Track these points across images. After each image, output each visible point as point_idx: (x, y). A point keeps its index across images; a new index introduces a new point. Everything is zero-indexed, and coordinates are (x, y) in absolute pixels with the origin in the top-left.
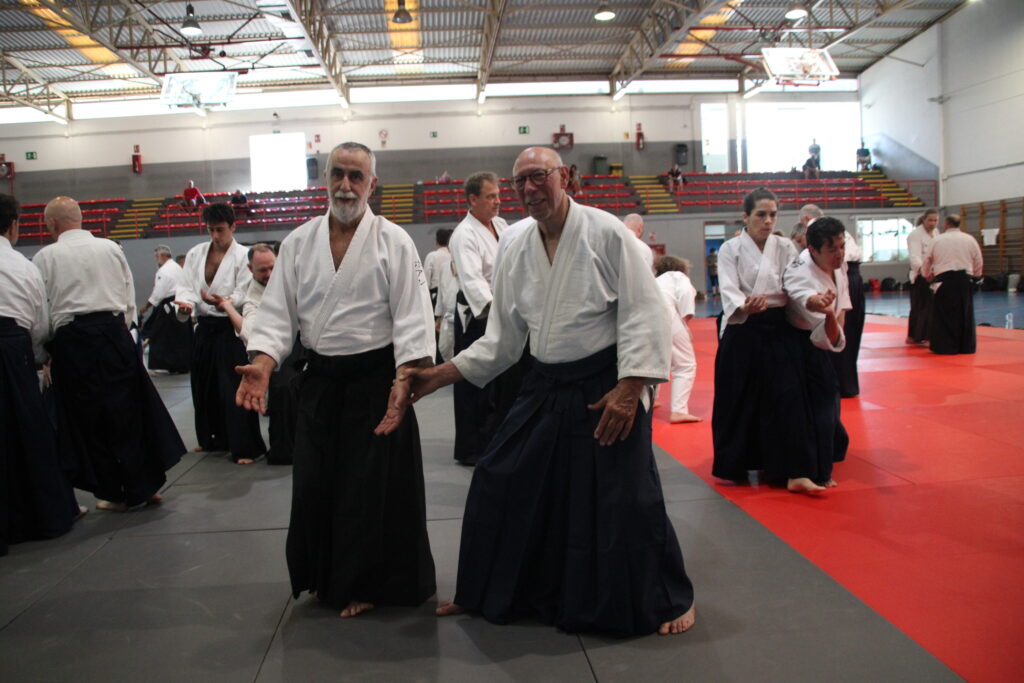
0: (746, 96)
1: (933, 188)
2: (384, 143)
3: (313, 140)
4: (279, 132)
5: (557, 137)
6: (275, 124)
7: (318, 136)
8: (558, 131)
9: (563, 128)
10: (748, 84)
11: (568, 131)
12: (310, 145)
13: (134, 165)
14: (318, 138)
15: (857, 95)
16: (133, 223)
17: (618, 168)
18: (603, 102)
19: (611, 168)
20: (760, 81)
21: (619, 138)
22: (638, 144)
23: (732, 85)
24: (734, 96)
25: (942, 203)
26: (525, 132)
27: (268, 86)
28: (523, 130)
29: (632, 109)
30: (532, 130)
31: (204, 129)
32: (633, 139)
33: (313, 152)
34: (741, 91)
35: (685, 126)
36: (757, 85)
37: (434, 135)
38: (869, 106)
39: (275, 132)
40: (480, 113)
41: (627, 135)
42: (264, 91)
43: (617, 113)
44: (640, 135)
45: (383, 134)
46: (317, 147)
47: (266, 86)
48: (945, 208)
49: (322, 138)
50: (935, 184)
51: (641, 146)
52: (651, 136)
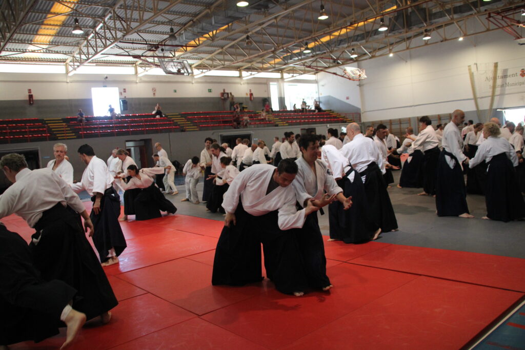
0: (285, 80)
1: (358, 116)
2: (154, 94)
3: (122, 91)
4: (106, 86)
5: (223, 94)
6: (104, 82)
7: (125, 89)
8: (222, 92)
9: (224, 90)
10: (286, 75)
11: (226, 91)
12: (121, 94)
13: (30, 100)
14: (125, 90)
15: (316, 82)
16: (63, 131)
17: (246, 108)
18: (238, 80)
19: (243, 108)
20: (295, 75)
21: (244, 95)
22: (251, 98)
23: (278, 75)
24: (281, 80)
25: (362, 121)
26: (210, 92)
27: (99, 63)
28: (210, 91)
29: (248, 83)
30: (213, 90)
31: (67, 82)
32: (249, 96)
33: (123, 97)
34: (282, 78)
35: (265, 91)
36: (293, 76)
37: (175, 91)
38: (323, 86)
39: (104, 86)
40: (193, 82)
41: (247, 94)
42: (96, 65)
43: (243, 85)
44: (251, 94)
45: (154, 90)
46: (124, 95)
47: (97, 62)
48: (364, 123)
49: (127, 91)
50: (360, 115)
51: (252, 99)
52: (255, 95)
